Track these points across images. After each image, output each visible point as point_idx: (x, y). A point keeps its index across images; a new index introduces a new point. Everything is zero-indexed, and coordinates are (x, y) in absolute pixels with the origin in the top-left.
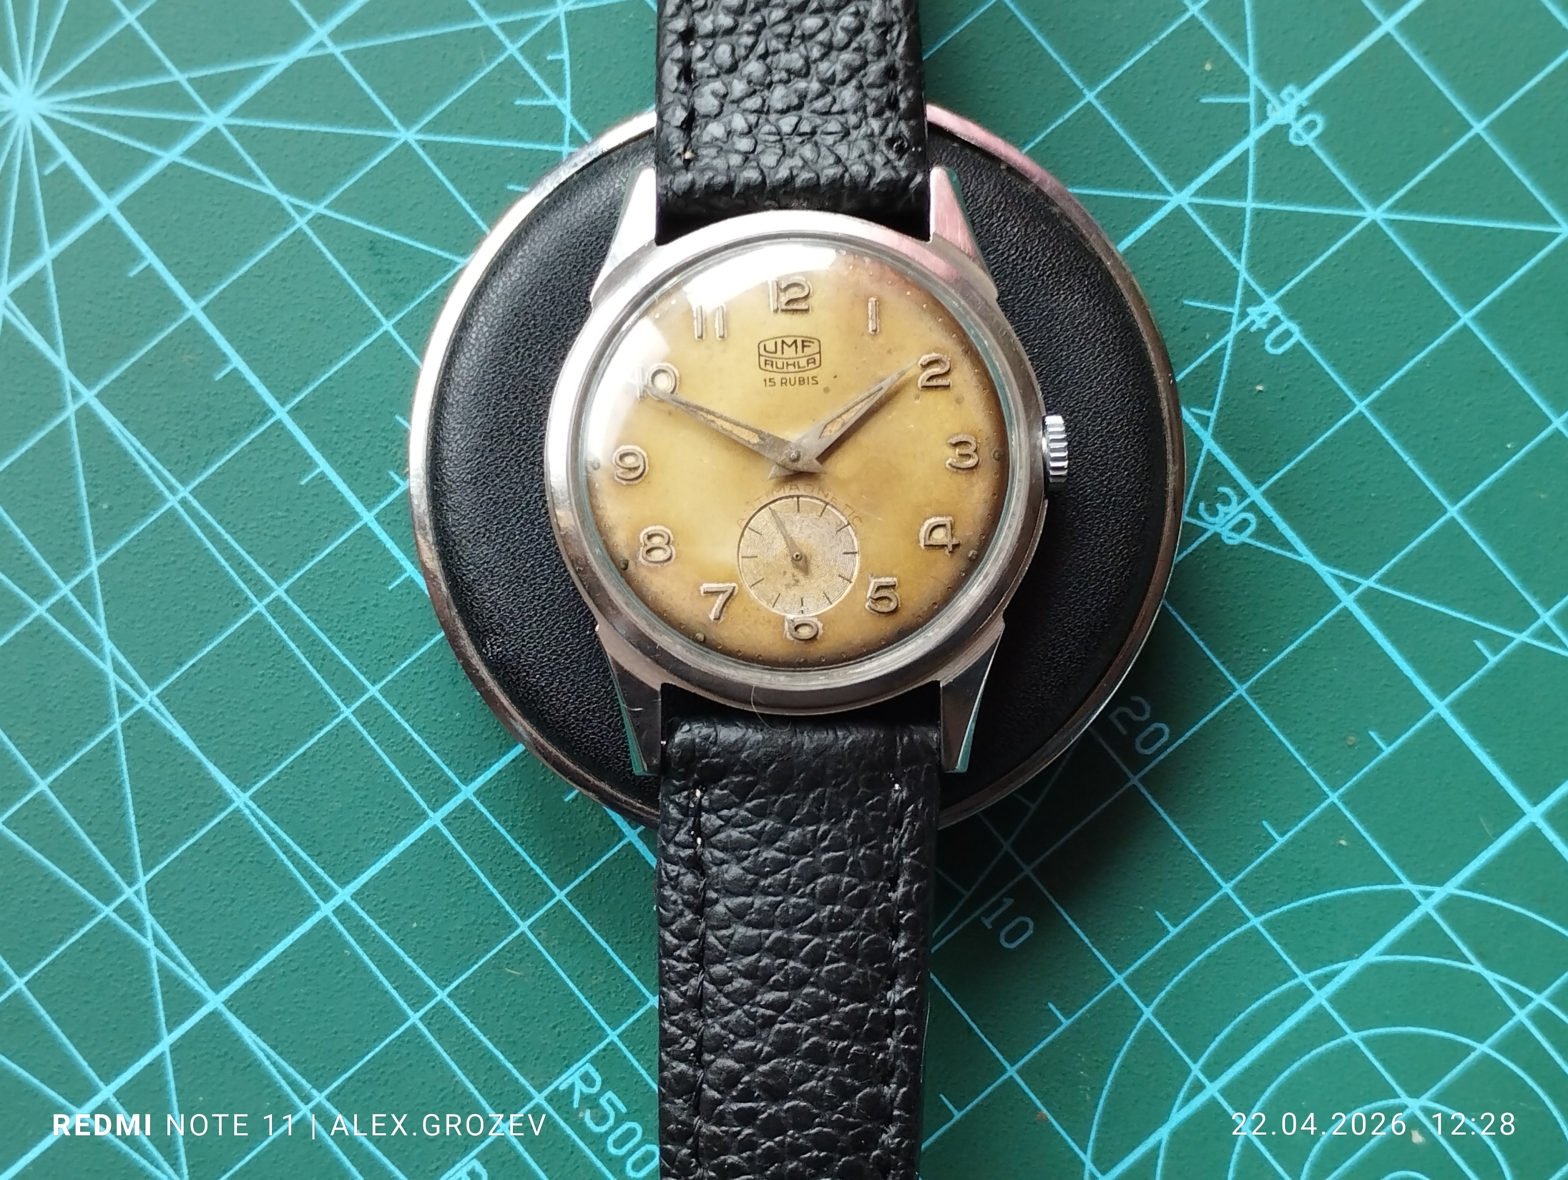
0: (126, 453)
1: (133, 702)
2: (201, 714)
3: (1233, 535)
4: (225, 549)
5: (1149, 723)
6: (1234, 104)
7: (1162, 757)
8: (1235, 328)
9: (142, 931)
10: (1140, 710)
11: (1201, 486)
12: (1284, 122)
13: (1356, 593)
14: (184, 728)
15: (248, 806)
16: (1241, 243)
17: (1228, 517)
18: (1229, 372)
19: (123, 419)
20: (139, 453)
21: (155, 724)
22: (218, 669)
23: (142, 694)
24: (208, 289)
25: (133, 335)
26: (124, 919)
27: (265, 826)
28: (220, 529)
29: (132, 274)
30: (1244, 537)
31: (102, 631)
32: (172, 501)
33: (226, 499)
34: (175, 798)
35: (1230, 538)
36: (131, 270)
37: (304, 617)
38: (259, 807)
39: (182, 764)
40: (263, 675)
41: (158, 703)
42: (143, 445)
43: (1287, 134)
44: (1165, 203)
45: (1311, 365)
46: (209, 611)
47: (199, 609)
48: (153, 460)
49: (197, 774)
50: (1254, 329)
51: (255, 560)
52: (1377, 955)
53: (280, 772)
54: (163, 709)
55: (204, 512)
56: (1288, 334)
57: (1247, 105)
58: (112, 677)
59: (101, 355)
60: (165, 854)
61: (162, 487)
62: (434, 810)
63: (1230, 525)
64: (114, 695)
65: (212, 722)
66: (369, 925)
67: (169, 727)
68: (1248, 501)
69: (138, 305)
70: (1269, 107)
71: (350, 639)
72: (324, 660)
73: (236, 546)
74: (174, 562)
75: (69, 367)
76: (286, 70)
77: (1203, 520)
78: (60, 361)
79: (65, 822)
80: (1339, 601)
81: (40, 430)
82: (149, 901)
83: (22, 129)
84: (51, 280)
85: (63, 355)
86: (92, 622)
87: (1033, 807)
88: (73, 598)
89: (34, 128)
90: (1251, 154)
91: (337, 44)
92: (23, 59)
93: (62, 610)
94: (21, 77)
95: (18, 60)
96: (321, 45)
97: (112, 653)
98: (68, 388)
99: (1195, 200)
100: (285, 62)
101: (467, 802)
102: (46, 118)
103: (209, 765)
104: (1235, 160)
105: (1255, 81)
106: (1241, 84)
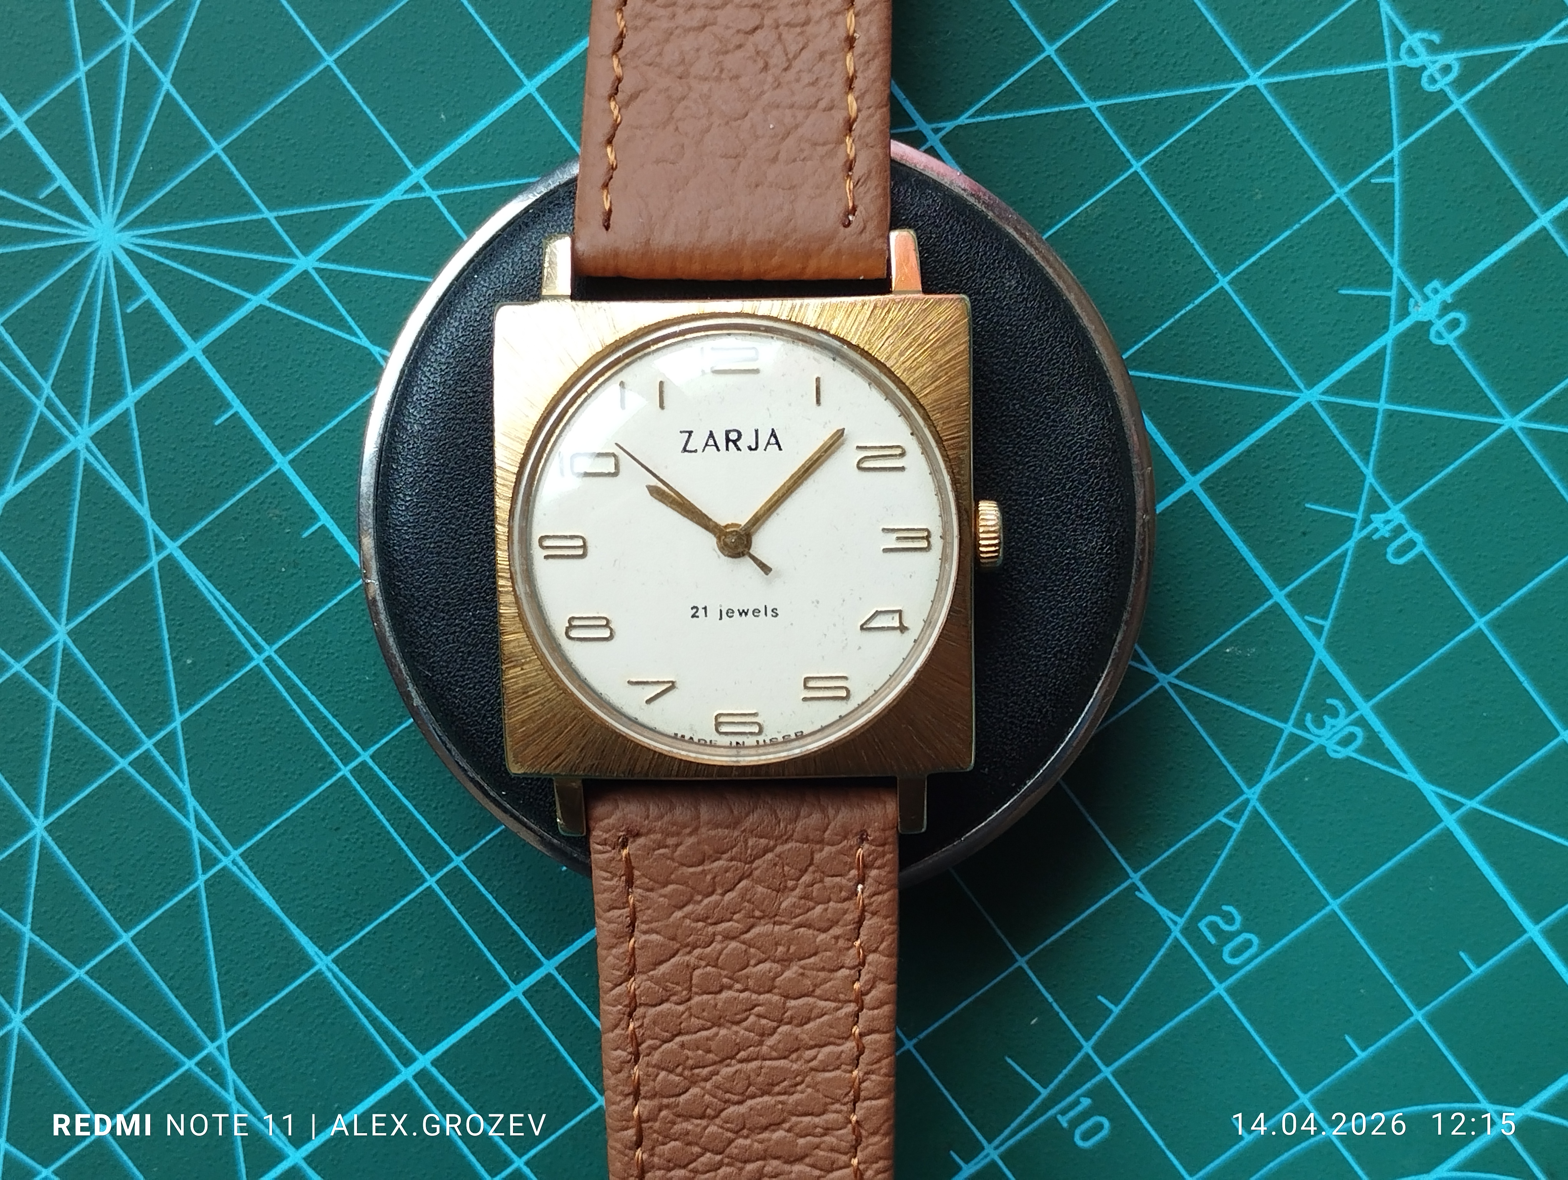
0: (211, 609)
1: (216, 861)
2: (284, 874)
3: (1339, 748)
4: (310, 710)
5: (1238, 933)
6: (1373, 297)
7: (1248, 968)
8: (1358, 535)
9: (223, 1085)
10: (1230, 920)
11: (1309, 698)
12: (1426, 319)
13: (1459, 813)
14: (267, 889)
15: (330, 970)
16: (1371, 445)
17: (1335, 730)
18: (1348, 580)
19: (208, 573)
20: (225, 609)
21: (237, 883)
22: (302, 832)
23: (226, 853)
24: (296, 443)
25: (218, 486)
26: (207, 1073)
27: (347, 989)
28: (305, 690)
29: (217, 423)
30: (1349, 752)
31: (185, 788)
32: (258, 660)
33: (313, 660)
34: (258, 957)
35: (1335, 751)
36: (217, 418)
37: (390, 783)
38: (341, 970)
39: (265, 924)
40: (347, 840)
41: (242, 863)
42: (228, 600)
43: (1428, 331)
44: (1296, 399)
45: (1432, 578)
46: (293, 773)
47: (284, 770)
48: (238, 616)
49: (281, 936)
50: (1375, 537)
51: (341, 724)
52: (1453, 1169)
53: (364, 937)
54: (246, 868)
55: (290, 673)
56: (1411, 544)
57: (1388, 299)
58: (196, 835)
59: (186, 505)
60: (247, 1012)
61: (247, 645)
62: (516, 982)
63: (1337, 738)
64: (197, 851)
65: (297, 884)
66: (448, 1091)
67: (253, 887)
68: (1356, 714)
69: (223, 454)
70: (1412, 301)
71: (436, 808)
72: (408, 828)
73: (322, 708)
74: (258, 722)
75: (152, 516)
76: (380, 213)
77: (1308, 731)
78: (143, 510)
79: (146, 976)
80: (1440, 820)
81: (123, 579)
82: (231, 1057)
83: (104, 263)
84: (134, 425)
85: (146, 504)
86: (175, 778)
87: (1116, 1010)
88: (156, 753)
89: (117, 263)
90: (1389, 351)
91: (434, 186)
92: (105, 187)
93: (144, 764)
94: (102, 207)
95: (100, 188)
96: (417, 187)
97: (195, 811)
98: (151, 538)
99: (1325, 398)
100: (378, 204)
101: (549, 976)
102: (128, 252)
103: (292, 927)
104: (1371, 358)
105: (1398, 273)
106: (1383, 277)
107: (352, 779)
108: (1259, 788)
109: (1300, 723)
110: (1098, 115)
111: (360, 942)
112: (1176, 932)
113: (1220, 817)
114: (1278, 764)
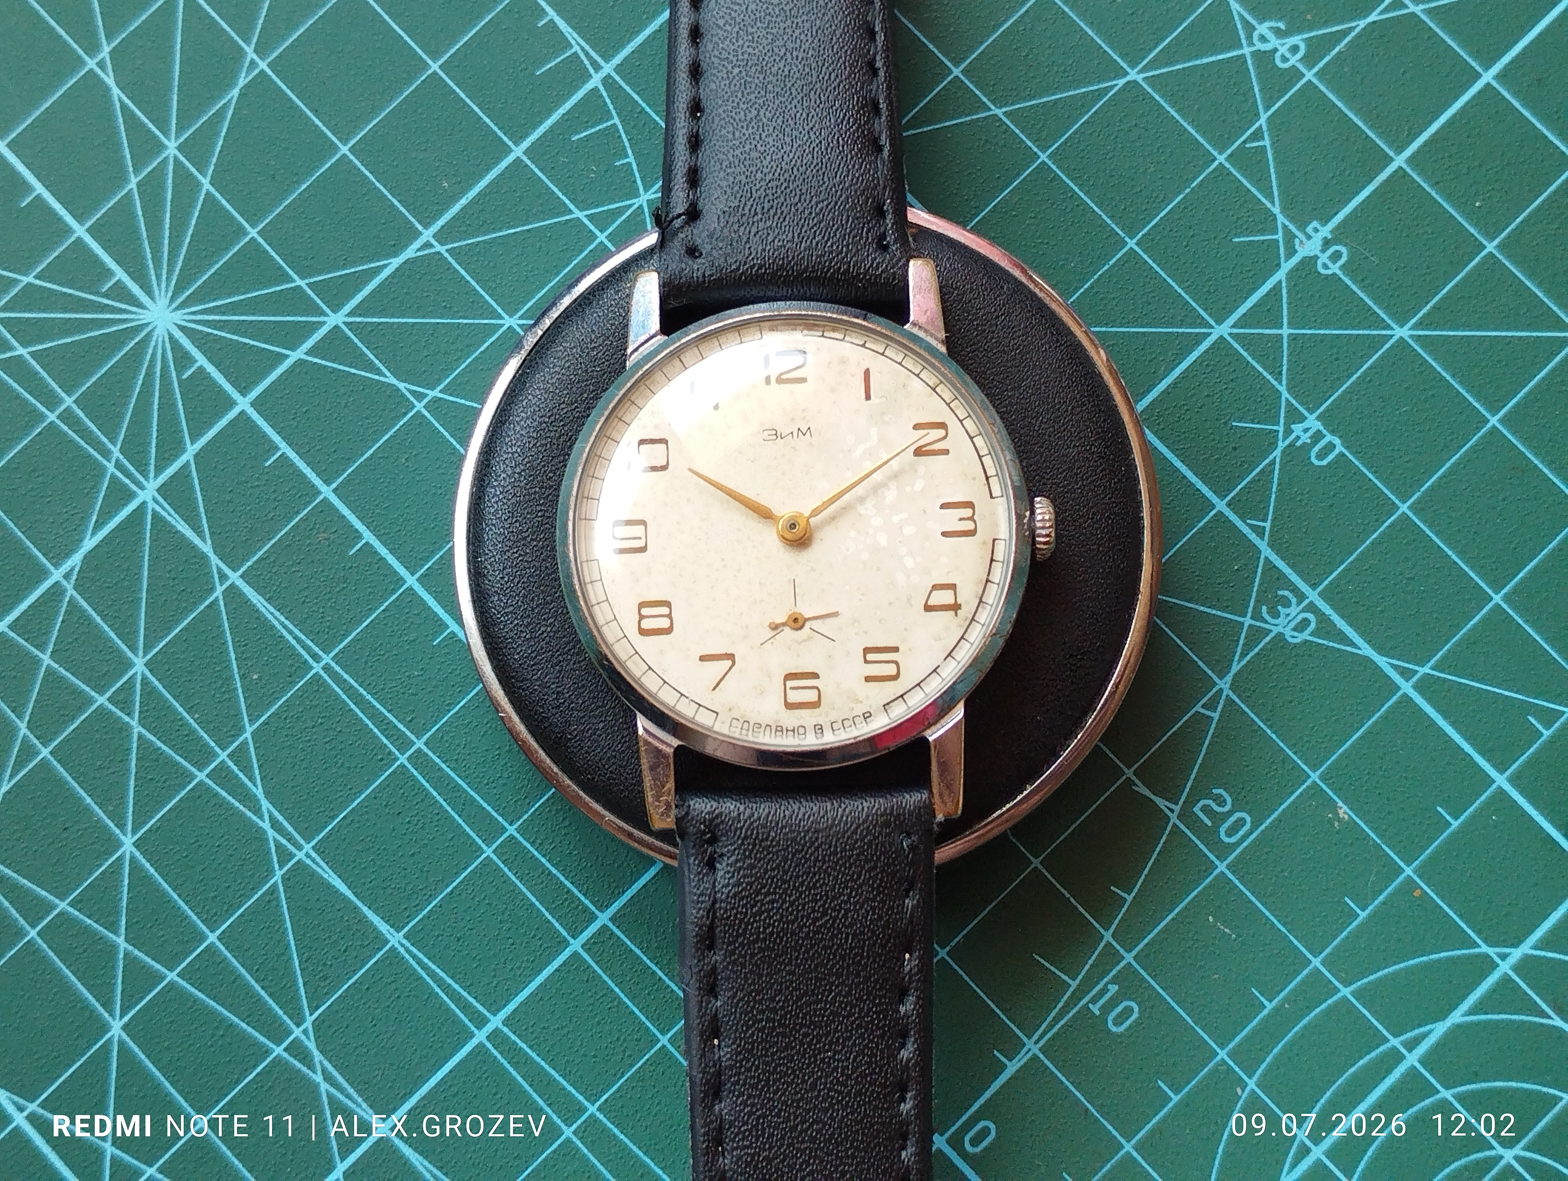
0: (273, 627)
1: (291, 856)
2: (354, 861)
3: (1296, 634)
4: (367, 708)
5: (1230, 813)
6: (1263, 241)
7: (1245, 844)
8: (1281, 445)
9: (311, 1067)
10: (1221, 802)
11: (1262, 592)
12: (1312, 254)
13: (1414, 679)
14: (339, 877)
15: (403, 945)
16: (1282, 365)
17: (1289, 618)
18: (1279, 485)
19: (267, 596)
20: (285, 627)
21: (311, 874)
22: (367, 820)
23: (300, 848)
24: (338, 473)
25: (272, 519)
26: (295, 1057)
27: (420, 962)
28: (361, 690)
29: (268, 464)
30: (1305, 636)
31: (259, 792)
32: (317, 668)
33: (366, 663)
34: (335, 942)
35: (1293, 637)
36: (266, 460)
37: (444, 766)
38: (413, 945)
39: (339, 910)
40: (409, 822)
41: (314, 855)
42: (287, 619)
43: (1316, 263)
44: (1209, 334)
45: (1356, 474)
46: (356, 767)
47: (346, 765)
48: (296, 631)
49: (355, 918)
50: (1298, 444)
51: (396, 717)
52: (1463, 1016)
53: (431, 910)
54: (318, 859)
55: (346, 676)
56: (1331, 446)
57: (1277, 241)
58: (271, 833)
59: (244, 539)
60: (328, 994)
61: (307, 656)
62: (574, 937)
63: (1292, 625)
64: (273, 850)
65: (364, 868)
66: (521, 1049)
67: (326, 876)
68: (1306, 602)
69: (274, 491)
70: (1297, 241)
71: (487, 784)
72: (464, 804)
73: (377, 705)
74: (321, 724)
75: (215, 552)
76: (397, 270)
77: (1266, 622)
78: (206, 547)
79: (234, 970)
80: (1399, 688)
81: (192, 611)
82: (316, 1039)
83: (160, 339)
84: (194, 473)
85: (209, 542)
86: (249, 784)
87: (1130, 898)
88: (230, 764)
89: (171, 337)
90: (1284, 284)
91: (442, 244)
92: (159, 277)
93: (221, 775)
94: (157, 293)
95: (154, 278)
96: (428, 245)
97: (269, 811)
98: (215, 571)
99: (1235, 331)
100: (395, 263)
101: (604, 927)
102: (182, 328)
103: (365, 909)
104: (1270, 291)
105: (1281, 219)
106: (1268, 222)
107: (409, 766)
108: (1229, 678)
109: (1257, 616)
110: (1005, 119)
111: (427, 917)
112: (1174, 818)
113: (1198, 708)
114: (1243, 655)
